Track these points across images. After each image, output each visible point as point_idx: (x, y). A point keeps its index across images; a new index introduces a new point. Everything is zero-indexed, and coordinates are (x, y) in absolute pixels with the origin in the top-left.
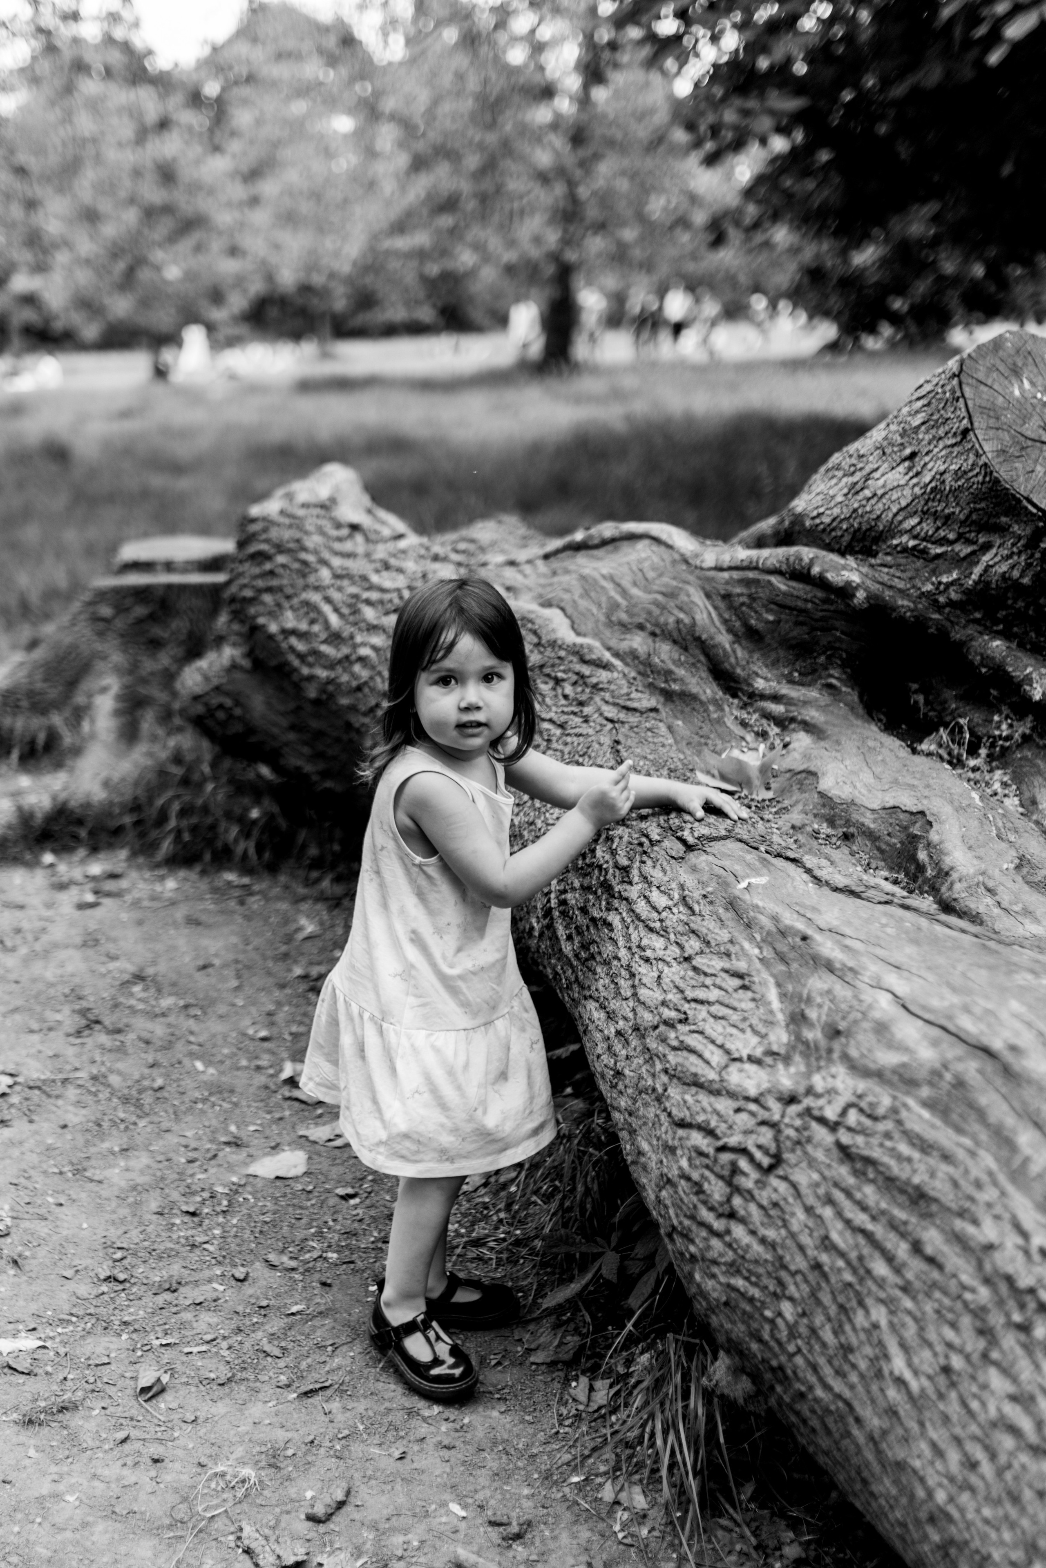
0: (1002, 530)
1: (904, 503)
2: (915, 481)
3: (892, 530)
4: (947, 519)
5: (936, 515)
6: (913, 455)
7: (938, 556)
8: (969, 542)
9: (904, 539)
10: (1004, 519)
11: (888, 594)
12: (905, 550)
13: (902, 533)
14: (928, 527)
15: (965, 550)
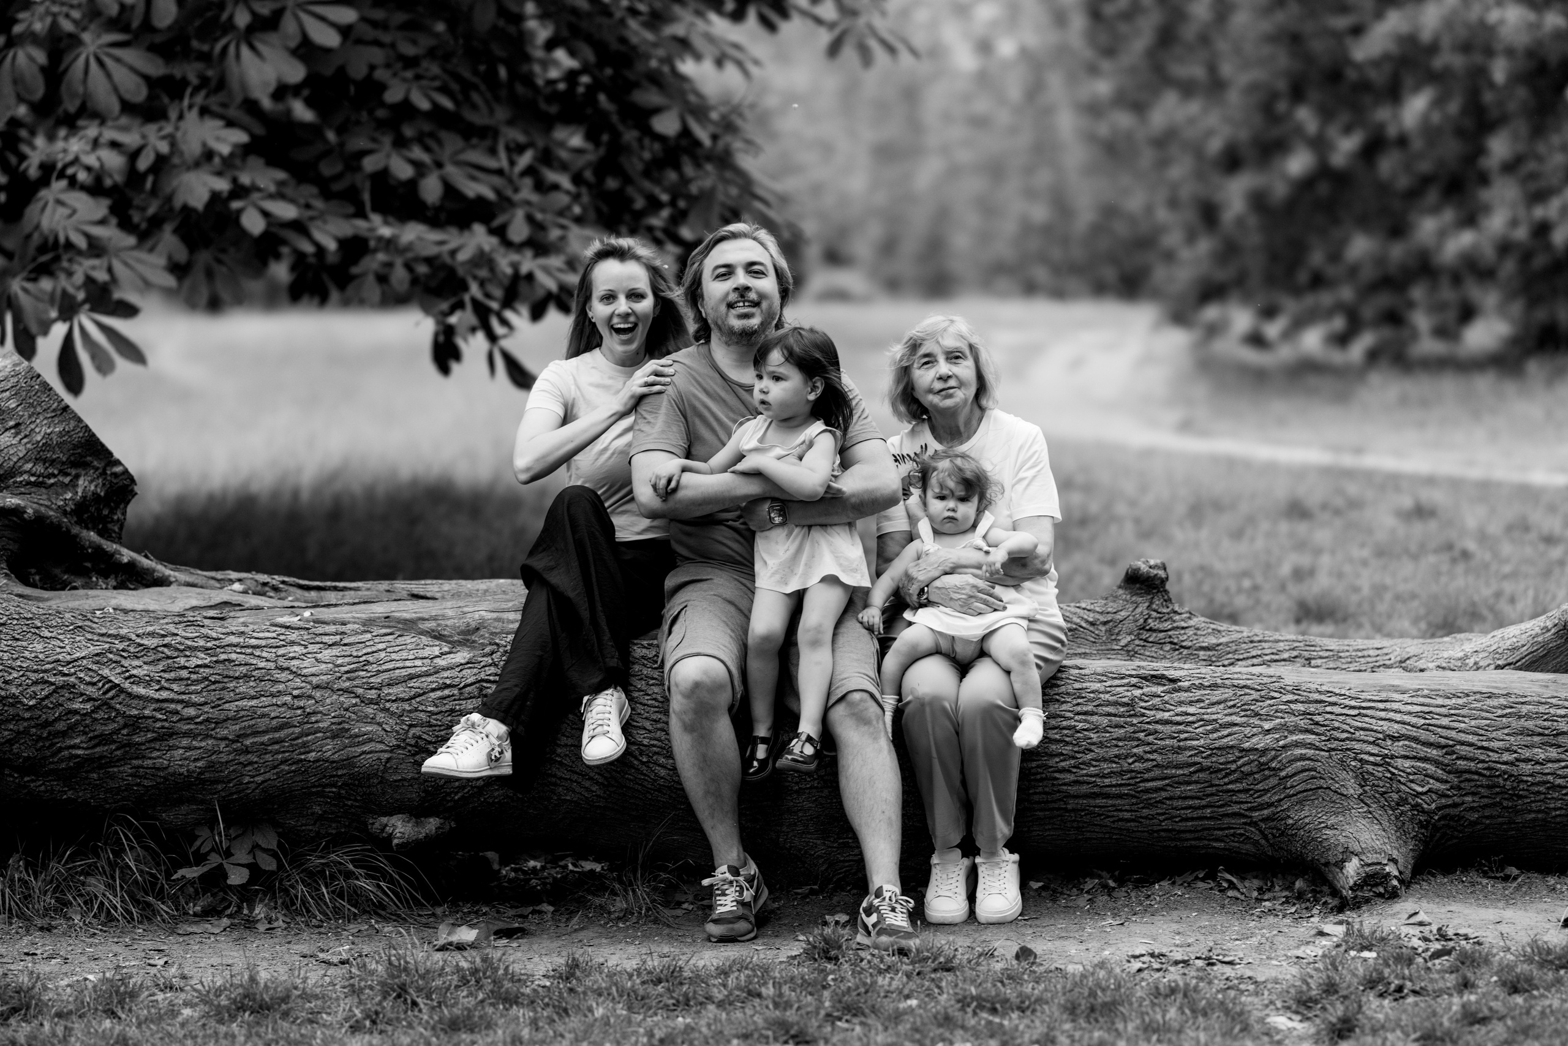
0: (86, 465)
1: (21, 455)
2: (25, 440)
3: (12, 472)
4: (53, 462)
5: (45, 461)
6: (17, 425)
7: (52, 485)
8: (67, 474)
9: (26, 477)
10: (89, 458)
11: (43, 509)
12: (29, 483)
13: (21, 474)
14: (40, 469)
15: (67, 480)
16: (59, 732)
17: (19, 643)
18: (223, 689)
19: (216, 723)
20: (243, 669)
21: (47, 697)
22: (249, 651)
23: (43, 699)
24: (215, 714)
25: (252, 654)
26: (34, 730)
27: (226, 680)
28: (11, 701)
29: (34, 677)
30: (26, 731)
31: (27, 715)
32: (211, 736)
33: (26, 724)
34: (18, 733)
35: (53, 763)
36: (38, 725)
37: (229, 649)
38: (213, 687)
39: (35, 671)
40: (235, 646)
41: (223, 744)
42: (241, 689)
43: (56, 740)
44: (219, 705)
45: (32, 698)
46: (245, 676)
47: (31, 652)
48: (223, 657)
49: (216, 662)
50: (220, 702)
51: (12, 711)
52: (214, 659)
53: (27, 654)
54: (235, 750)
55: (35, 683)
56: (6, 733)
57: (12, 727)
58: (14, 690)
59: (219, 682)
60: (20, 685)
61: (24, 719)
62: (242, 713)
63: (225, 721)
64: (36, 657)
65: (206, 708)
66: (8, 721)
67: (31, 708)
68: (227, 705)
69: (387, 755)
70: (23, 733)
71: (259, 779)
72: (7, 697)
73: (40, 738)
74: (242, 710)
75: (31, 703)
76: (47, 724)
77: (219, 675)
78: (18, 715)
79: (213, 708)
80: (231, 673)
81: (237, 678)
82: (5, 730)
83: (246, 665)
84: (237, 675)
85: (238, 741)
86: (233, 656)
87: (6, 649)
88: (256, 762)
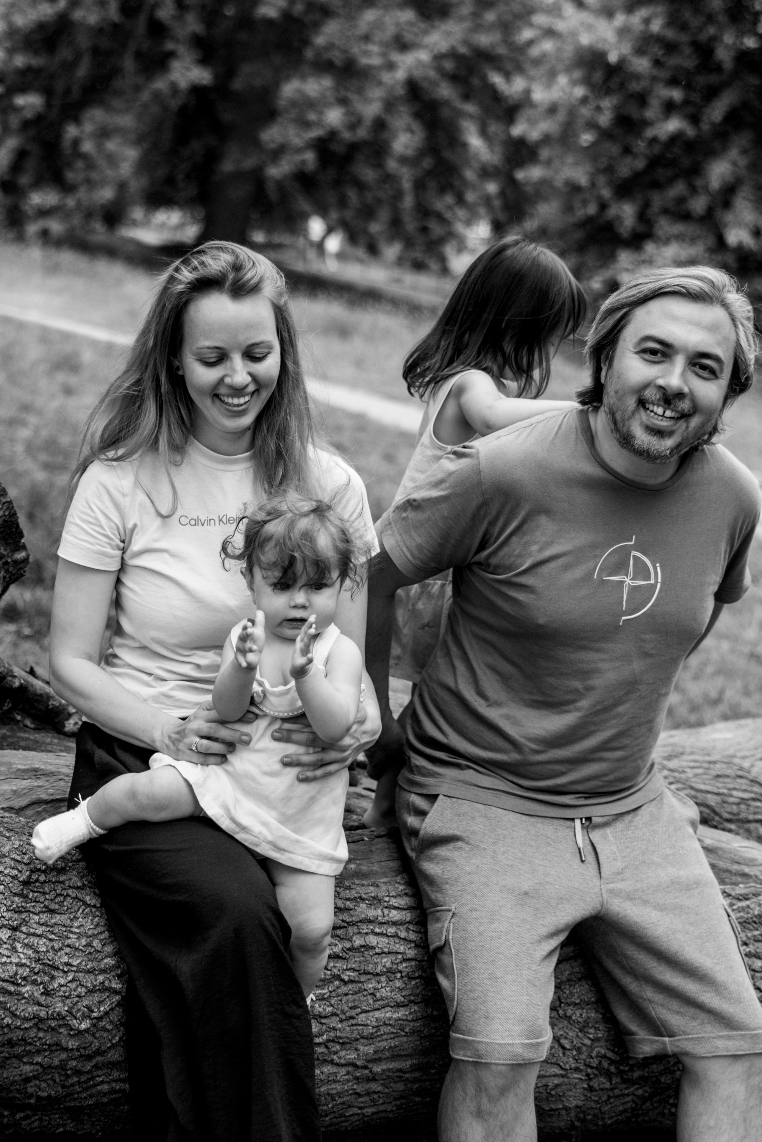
16: (110, 1063)
17: (57, 919)
18: (360, 991)
19: (343, 1044)
20: (387, 961)
21: (107, 1013)
22: (391, 930)
23: (100, 1019)
24: (345, 1030)
25: (396, 936)
26: (74, 1063)
27: (363, 978)
28: (53, 1024)
29: (89, 981)
30: (62, 1066)
31: (72, 1044)
32: (332, 1062)
33: (64, 1056)
34: (50, 1067)
35: (75, 1099)
36: (81, 1056)
37: (365, 928)
38: (344, 989)
39: (89, 972)
40: (370, 922)
41: (343, 1071)
42: (384, 992)
43: (100, 1073)
44: (352, 1018)
45: (85, 1017)
46: (390, 971)
47: (79, 936)
48: (358, 941)
49: (349, 949)
50: (353, 1013)
51: (49, 1038)
52: (348, 945)
53: (73, 940)
54: (357, 1078)
55: (91, 992)
56: (28, 1068)
57: (39, 1059)
58: (61, 1007)
59: (352, 981)
60: (67, 998)
61: (66, 1049)
62: (384, 1029)
63: (357, 1040)
64: (89, 945)
65: (333, 1022)
66: (38, 1052)
67: (80, 1032)
68: (362, 1018)
69: (556, 1081)
70: (56, 1068)
71: (369, 1111)
72: (48, 1019)
73: (78, 1072)
74: (385, 1024)
75: (83, 1026)
76: (99, 1052)
77: (354, 970)
78: (57, 1044)
79: (341, 1021)
80: (370, 968)
81: (378, 974)
82: (25, 1063)
83: (389, 953)
84: (378, 970)
85: (365, 1067)
86: (372, 940)
87: (40, 931)
88: (379, 1092)
